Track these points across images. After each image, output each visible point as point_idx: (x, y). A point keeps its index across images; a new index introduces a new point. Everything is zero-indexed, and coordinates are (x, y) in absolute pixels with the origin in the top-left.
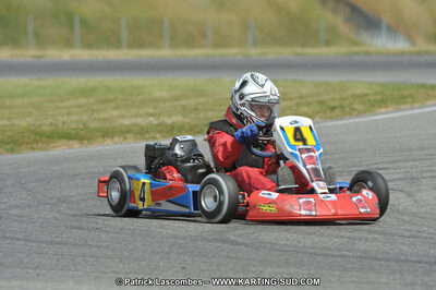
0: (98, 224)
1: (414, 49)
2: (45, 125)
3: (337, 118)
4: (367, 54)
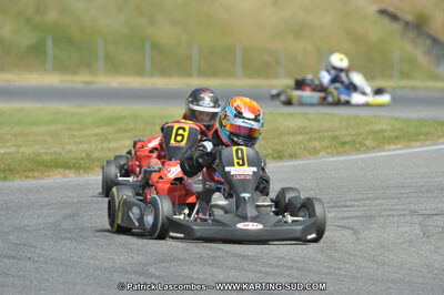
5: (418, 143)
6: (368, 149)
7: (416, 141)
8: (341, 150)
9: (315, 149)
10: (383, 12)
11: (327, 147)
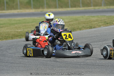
8: (107, 25)
9: (100, 25)
11: (103, 25)
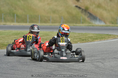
0: (18, 69)
1: (106, 25)
2: (5, 42)
3: (84, 42)
4: (93, 26)
5: (103, 40)
6: (90, 42)
7: (102, 39)
9: (76, 41)
10: (76, 6)
11: (79, 41)
